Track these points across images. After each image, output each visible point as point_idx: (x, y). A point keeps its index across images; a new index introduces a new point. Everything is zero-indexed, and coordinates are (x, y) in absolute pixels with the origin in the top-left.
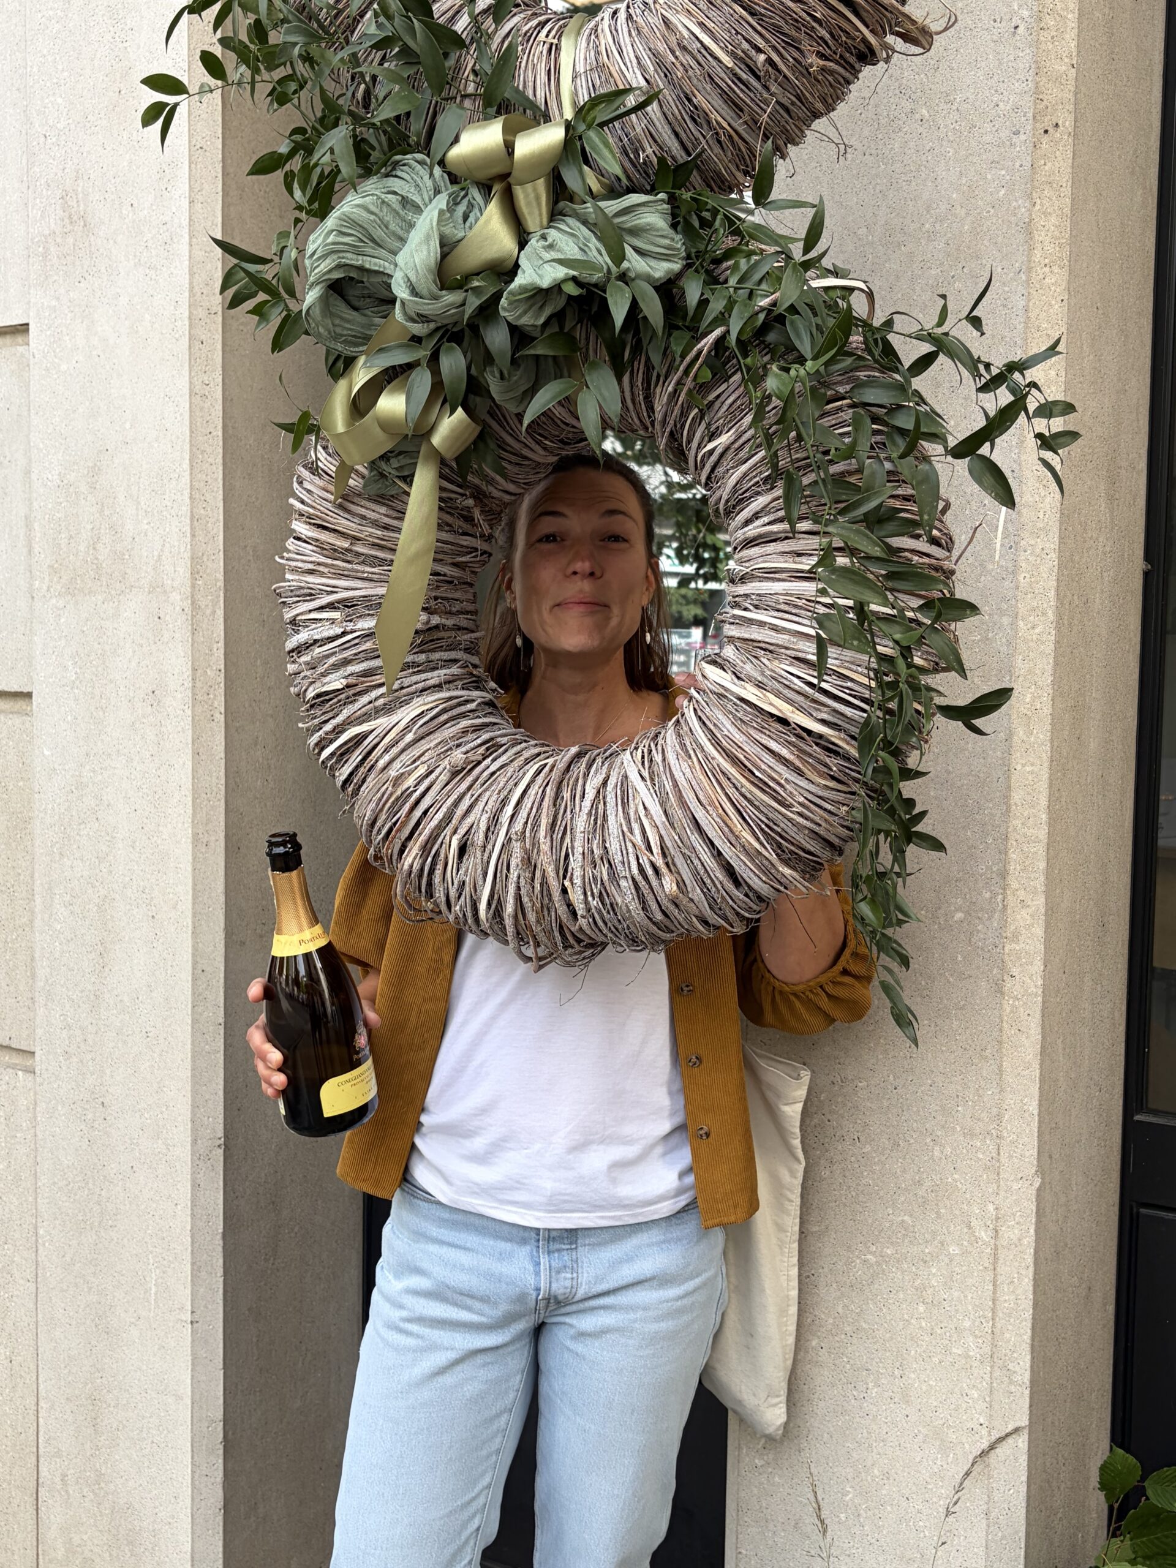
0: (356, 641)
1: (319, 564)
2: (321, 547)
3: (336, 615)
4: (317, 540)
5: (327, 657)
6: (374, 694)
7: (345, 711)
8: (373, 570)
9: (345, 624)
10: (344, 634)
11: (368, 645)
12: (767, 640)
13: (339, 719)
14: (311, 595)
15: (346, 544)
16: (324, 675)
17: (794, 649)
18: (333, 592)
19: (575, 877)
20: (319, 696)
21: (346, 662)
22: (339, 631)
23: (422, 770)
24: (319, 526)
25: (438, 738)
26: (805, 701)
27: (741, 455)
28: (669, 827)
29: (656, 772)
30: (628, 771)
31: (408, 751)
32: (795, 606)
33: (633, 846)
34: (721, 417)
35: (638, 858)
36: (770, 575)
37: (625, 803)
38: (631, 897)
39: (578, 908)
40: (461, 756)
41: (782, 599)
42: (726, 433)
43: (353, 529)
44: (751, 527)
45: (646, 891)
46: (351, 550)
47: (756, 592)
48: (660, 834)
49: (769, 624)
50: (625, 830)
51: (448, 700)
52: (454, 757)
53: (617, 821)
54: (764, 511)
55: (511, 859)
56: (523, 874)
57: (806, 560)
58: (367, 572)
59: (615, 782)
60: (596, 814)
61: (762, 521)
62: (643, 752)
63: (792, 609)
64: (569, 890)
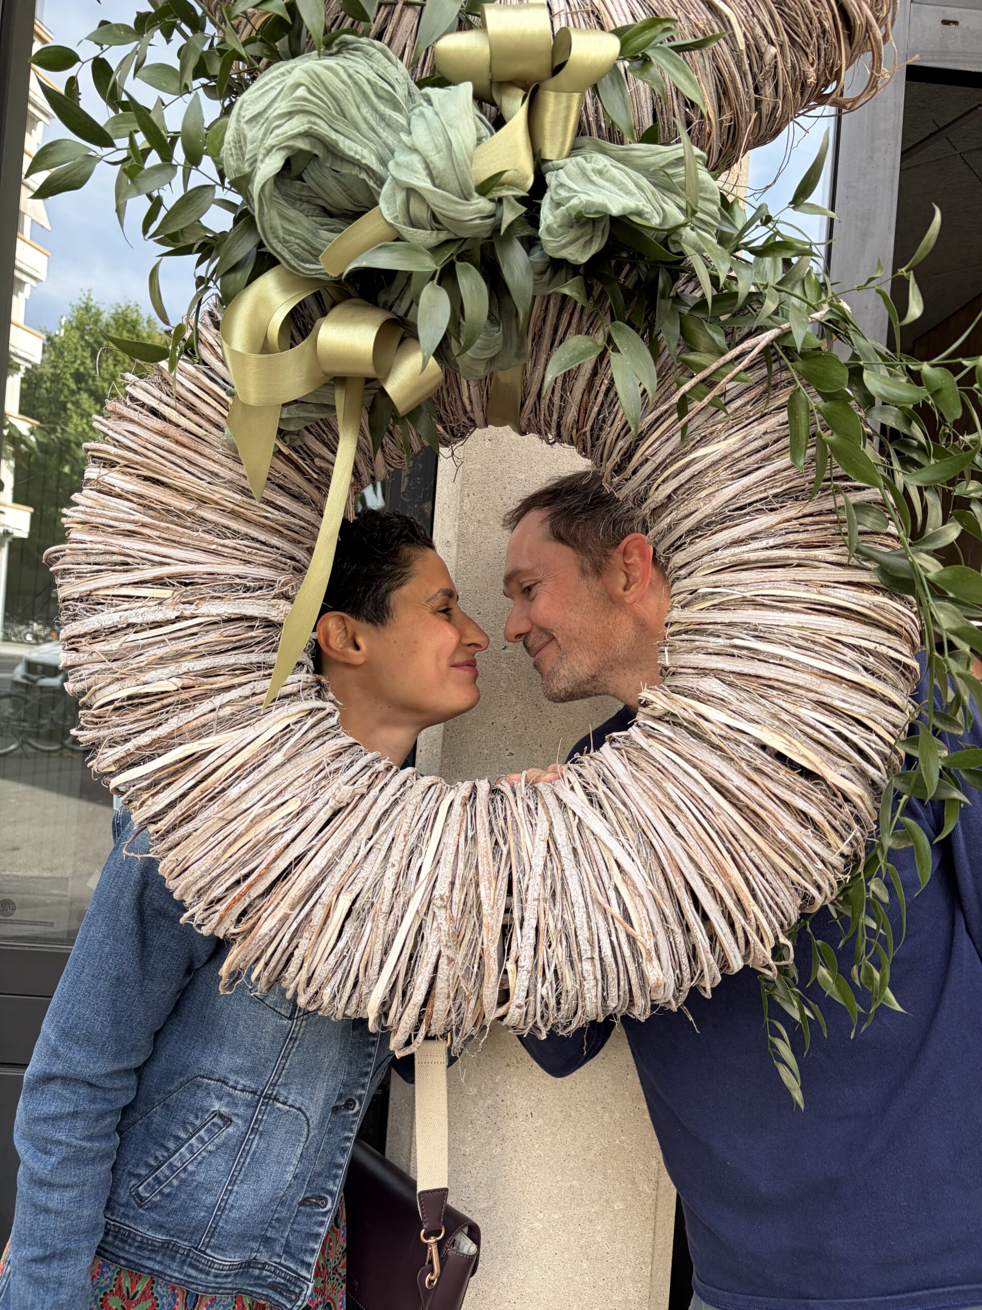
0: (195, 630)
1: (144, 525)
2: (145, 504)
3: (165, 593)
4: (141, 496)
5: (143, 647)
6: (218, 700)
7: (175, 720)
8: (227, 542)
9: (182, 606)
10: (178, 619)
11: (213, 636)
12: (781, 678)
13: (163, 731)
14: (128, 564)
15: (188, 506)
16: (140, 670)
17: (817, 692)
18: (162, 564)
19: (521, 959)
20: (130, 698)
21: (179, 656)
22: (172, 615)
23: (293, 806)
24: (146, 479)
25: (307, 761)
26: (827, 754)
27: (741, 465)
28: (658, 897)
29: (626, 824)
30: (586, 821)
31: (270, 779)
32: (814, 642)
33: (606, 919)
34: (720, 422)
35: (610, 935)
36: (781, 604)
37: (590, 864)
38: (593, 983)
39: (517, 996)
40: (348, 789)
41: (796, 633)
42: (725, 439)
43: (201, 487)
44: (744, 548)
45: (612, 976)
46: (194, 514)
47: (757, 622)
48: (644, 904)
49: (788, 659)
50: (602, 899)
51: (311, 712)
52: (339, 788)
53: (582, 886)
54: (767, 532)
55: (426, 931)
56: (445, 952)
57: (830, 591)
58: (216, 543)
59: (564, 831)
60: (553, 875)
61: (764, 543)
62: (588, 795)
63: (812, 646)
64: (510, 975)
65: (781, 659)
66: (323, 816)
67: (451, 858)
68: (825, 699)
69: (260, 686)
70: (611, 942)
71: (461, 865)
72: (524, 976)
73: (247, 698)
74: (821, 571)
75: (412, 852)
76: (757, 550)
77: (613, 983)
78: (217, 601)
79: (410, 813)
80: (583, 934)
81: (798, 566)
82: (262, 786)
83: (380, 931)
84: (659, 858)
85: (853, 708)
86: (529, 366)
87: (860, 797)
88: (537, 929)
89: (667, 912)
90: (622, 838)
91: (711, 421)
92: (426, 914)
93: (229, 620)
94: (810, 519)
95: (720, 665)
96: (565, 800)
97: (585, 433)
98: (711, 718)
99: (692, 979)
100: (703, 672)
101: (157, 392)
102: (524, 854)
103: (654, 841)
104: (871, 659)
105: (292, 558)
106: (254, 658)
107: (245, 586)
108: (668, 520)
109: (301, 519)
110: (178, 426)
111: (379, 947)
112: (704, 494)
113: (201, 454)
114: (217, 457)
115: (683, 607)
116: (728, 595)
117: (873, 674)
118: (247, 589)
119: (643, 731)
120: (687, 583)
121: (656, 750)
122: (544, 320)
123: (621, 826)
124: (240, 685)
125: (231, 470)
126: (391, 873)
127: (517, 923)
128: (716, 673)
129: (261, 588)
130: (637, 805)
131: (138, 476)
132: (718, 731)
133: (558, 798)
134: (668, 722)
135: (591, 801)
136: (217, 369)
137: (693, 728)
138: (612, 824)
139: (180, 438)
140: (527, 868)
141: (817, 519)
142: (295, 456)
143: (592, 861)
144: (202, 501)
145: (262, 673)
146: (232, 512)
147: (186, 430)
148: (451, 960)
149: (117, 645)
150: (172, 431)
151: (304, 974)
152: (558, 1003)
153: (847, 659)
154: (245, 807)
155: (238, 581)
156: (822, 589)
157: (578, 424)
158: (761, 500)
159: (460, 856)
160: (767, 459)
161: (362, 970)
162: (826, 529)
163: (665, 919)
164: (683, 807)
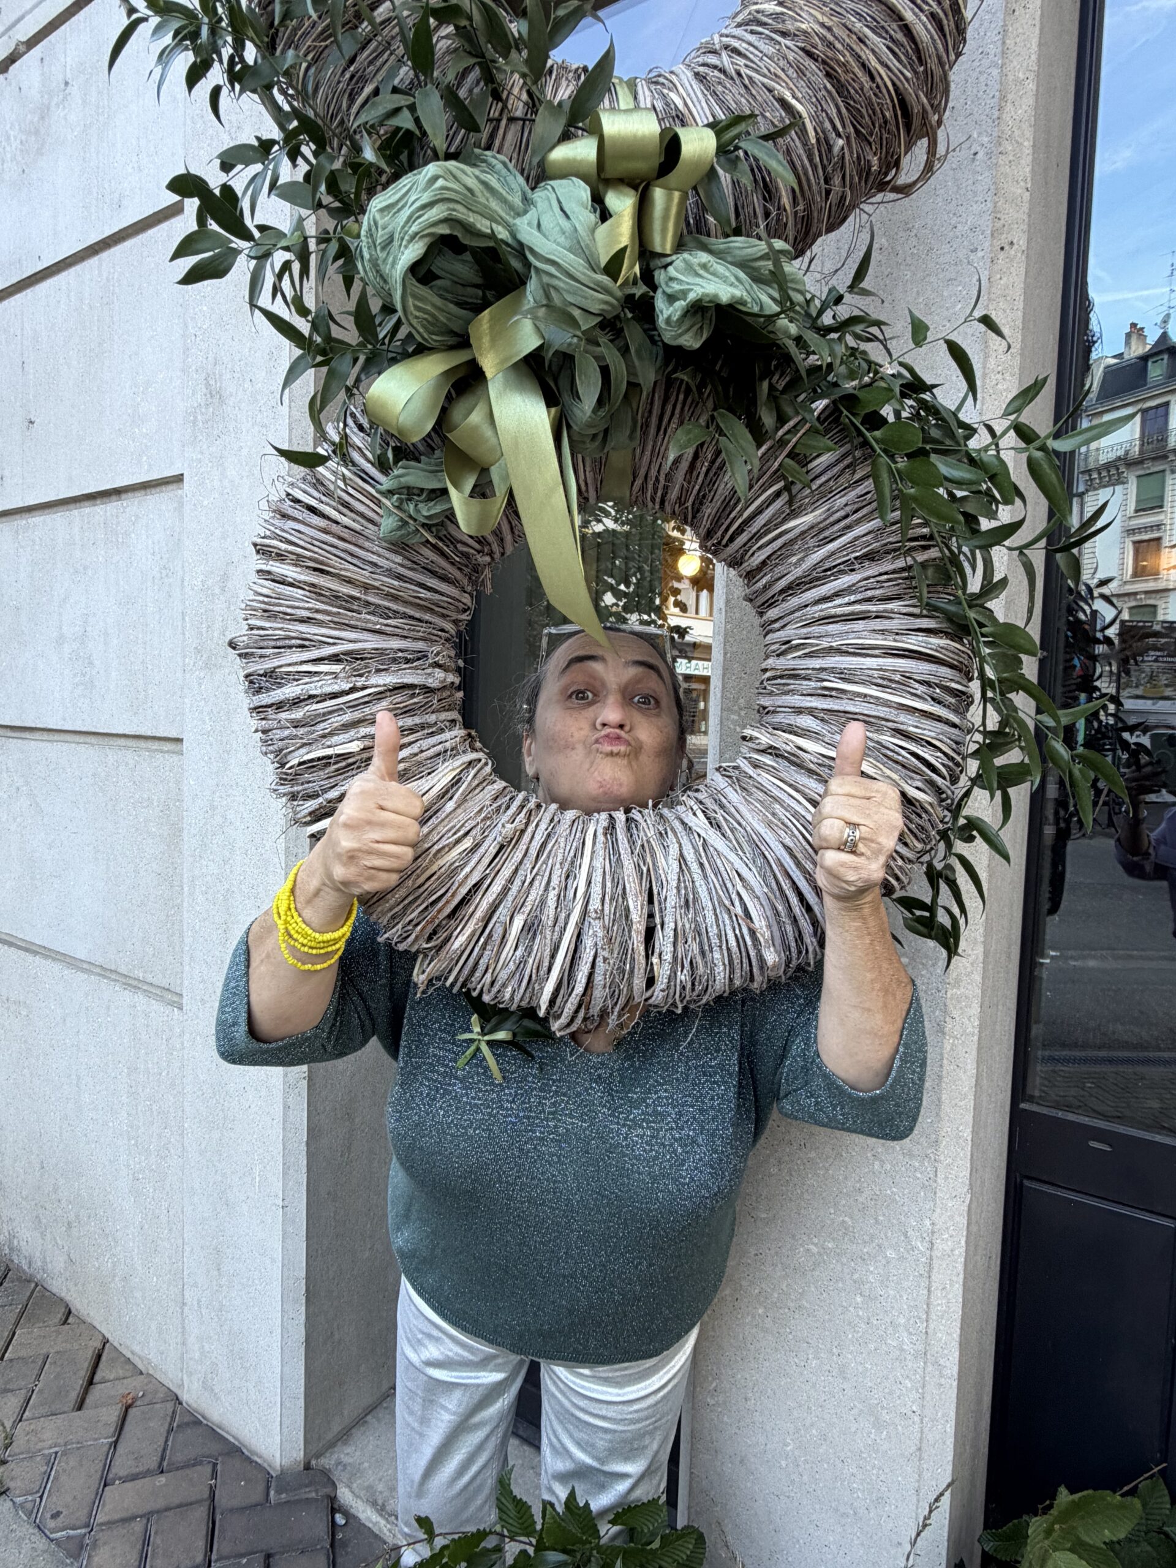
0: (369, 698)
1: (317, 611)
2: (315, 591)
3: (340, 668)
4: (313, 585)
5: (324, 715)
8: (389, 621)
9: (354, 679)
10: (352, 690)
12: (866, 712)
14: (303, 646)
15: (355, 593)
16: (325, 736)
18: (334, 644)
19: (664, 954)
20: (318, 759)
21: (357, 722)
22: (346, 687)
23: (467, 843)
24: (315, 569)
25: (473, 806)
26: (904, 771)
27: (826, 533)
28: (772, 897)
29: (742, 840)
30: (710, 841)
31: (446, 822)
32: (891, 680)
33: (731, 917)
34: (806, 497)
35: (734, 930)
36: (861, 651)
37: (716, 875)
38: (721, 968)
39: (661, 983)
40: (509, 826)
41: (876, 674)
42: (812, 511)
43: (363, 575)
44: (830, 605)
45: (736, 961)
46: (359, 599)
47: (843, 666)
48: (761, 904)
49: (871, 696)
50: (727, 903)
51: (470, 763)
52: (503, 826)
53: (710, 893)
54: (849, 590)
55: (584, 937)
56: (602, 953)
57: (904, 638)
58: (381, 624)
59: (692, 851)
60: (686, 888)
61: (846, 600)
62: (708, 818)
63: (889, 684)
64: (655, 968)
65: (865, 696)
66: (493, 850)
67: (599, 879)
68: (901, 727)
69: (425, 744)
70: (736, 936)
71: (609, 884)
72: (667, 967)
73: (416, 755)
74: (896, 621)
75: (567, 877)
76: (840, 606)
77: (737, 967)
78: (383, 673)
79: (562, 845)
80: (713, 931)
81: (877, 617)
82: (440, 828)
83: (548, 941)
84: (771, 867)
85: (925, 732)
86: (638, 451)
87: (930, 804)
88: (675, 930)
89: (780, 908)
90: (740, 852)
91: (799, 496)
92: (583, 924)
93: (395, 689)
94: (886, 577)
95: (814, 704)
96: (690, 824)
97: (687, 508)
98: (809, 750)
99: (798, 959)
100: (799, 711)
101: (316, 494)
102: (661, 872)
103: (766, 853)
104: (938, 691)
105: (442, 630)
106: (417, 720)
107: (406, 658)
108: (764, 581)
109: (448, 596)
110: (337, 523)
111: (547, 953)
112: (794, 559)
113: (360, 547)
114: (375, 549)
115: (778, 655)
116: (818, 645)
117: (939, 703)
118: (408, 661)
119: (750, 762)
120: (781, 635)
121: (765, 778)
122: (650, 412)
123: (738, 843)
124: (410, 744)
125: (387, 559)
126: (552, 895)
127: (659, 927)
128: (811, 711)
129: (419, 659)
130: (750, 824)
131: (308, 567)
132: (816, 760)
133: (683, 823)
134: (770, 754)
135: (711, 823)
136: (367, 470)
137: (792, 758)
138: (730, 841)
139: (342, 534)
140: (665, 883)
141: (892, 576)
142: (441, 544)
143: (717, 873)
144: (366, 587)
145: (426, 731)
146: (392, 595)
147: (346, 527)
148: (605, 959)
149: (301, 714)
150: (334, 528)
151: (488, 977)
152: (693, 984)
153: (919, 692)
154: (427, 846)
155: (400, 654)
156: (897, 637)
157: (680, 501)
158: (844, 563)
159: (607, 877)
160: (849, 527)
161: (534, 971)
162: (898, 585)
163: (777, 914)
164: (790, 824)
